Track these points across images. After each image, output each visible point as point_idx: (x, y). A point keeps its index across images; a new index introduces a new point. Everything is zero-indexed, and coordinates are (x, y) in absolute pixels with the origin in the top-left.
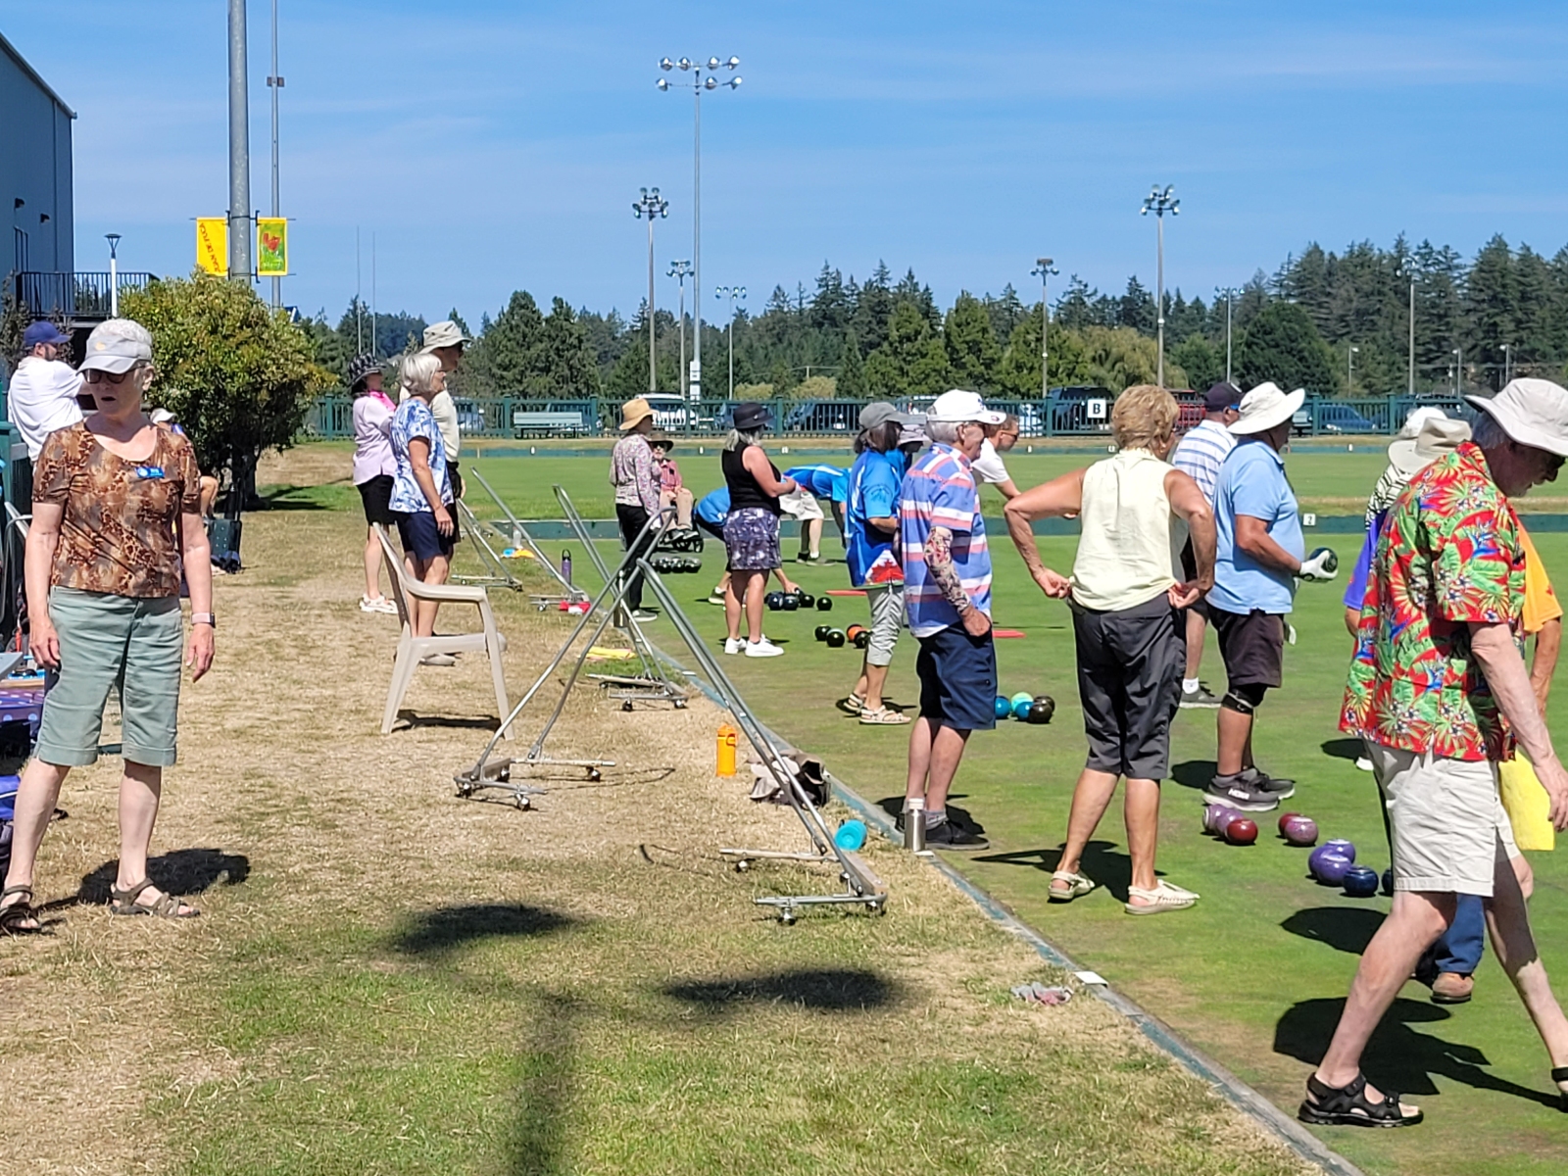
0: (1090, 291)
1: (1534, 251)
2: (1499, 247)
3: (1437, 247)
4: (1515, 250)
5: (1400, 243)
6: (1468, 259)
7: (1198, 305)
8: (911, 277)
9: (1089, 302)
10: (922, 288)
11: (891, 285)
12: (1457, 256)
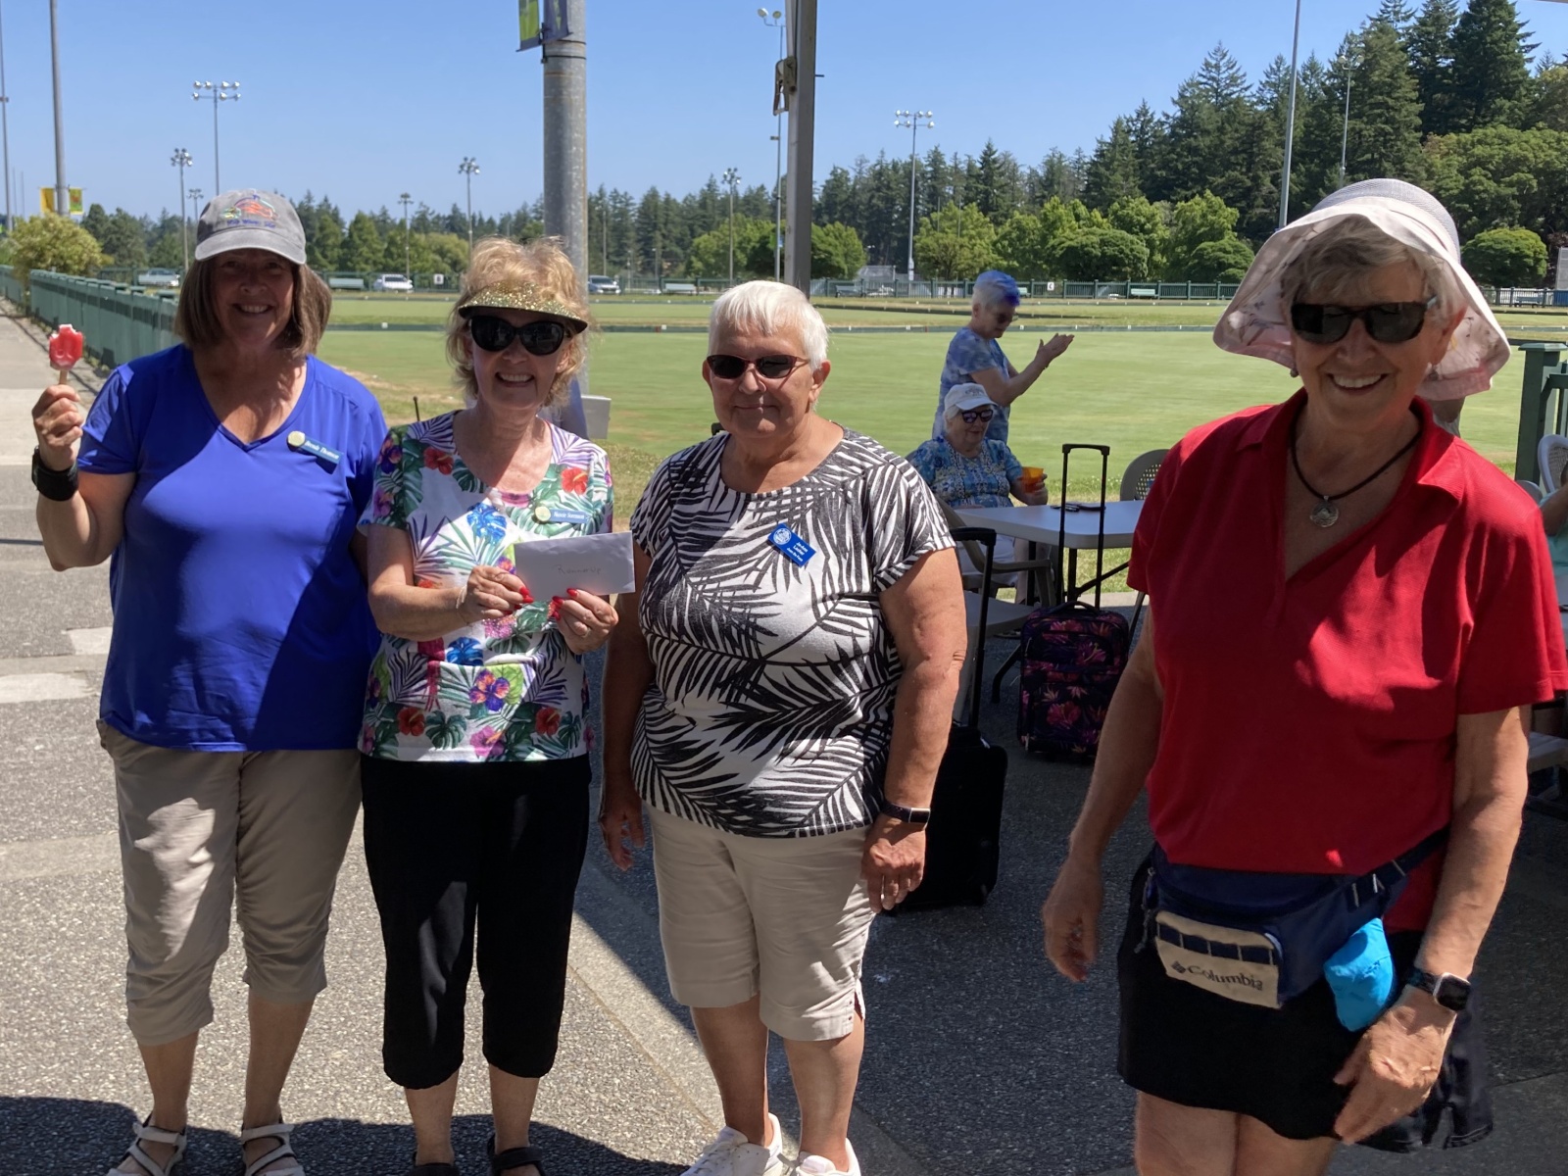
0: (430, 211)
1: (673, 197)
2: (653, 195)
3: (621, 193)
4: (662, 195)
5: (601, 191)
6: (637, 200)
7: (491, 221)
8: (326, 200)
9: (430, 218)
10: (333, 207)
11: (315, 204)
12: (631, 198)
